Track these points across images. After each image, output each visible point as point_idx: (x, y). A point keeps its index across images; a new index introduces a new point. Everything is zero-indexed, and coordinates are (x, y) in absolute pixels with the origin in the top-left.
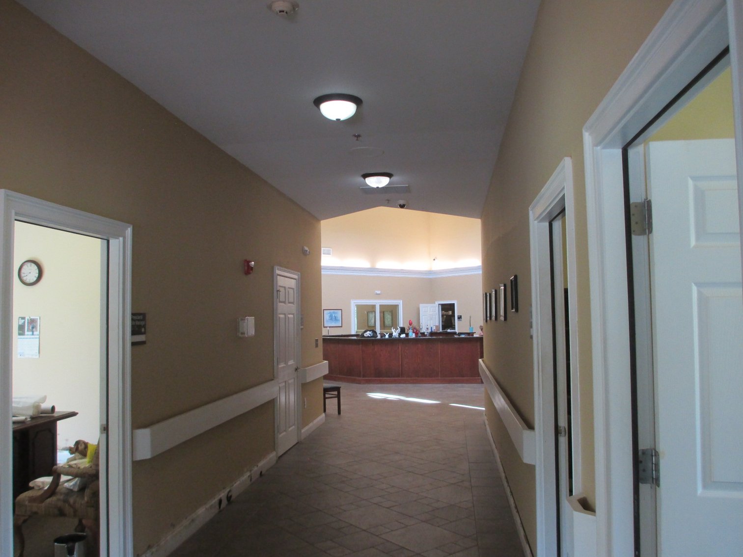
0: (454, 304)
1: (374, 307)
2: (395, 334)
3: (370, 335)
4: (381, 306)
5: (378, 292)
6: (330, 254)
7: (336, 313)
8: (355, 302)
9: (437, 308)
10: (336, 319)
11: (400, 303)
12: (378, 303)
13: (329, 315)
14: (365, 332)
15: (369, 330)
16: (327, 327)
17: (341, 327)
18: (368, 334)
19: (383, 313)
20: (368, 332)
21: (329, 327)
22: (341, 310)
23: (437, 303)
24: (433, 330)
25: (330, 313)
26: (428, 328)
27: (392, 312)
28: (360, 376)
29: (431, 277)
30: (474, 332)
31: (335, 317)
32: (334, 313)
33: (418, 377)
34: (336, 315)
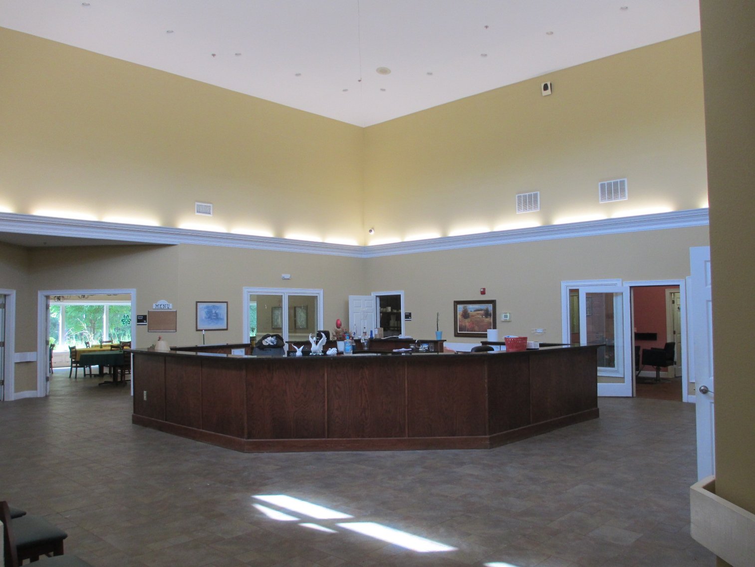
0: (400, 295)
1: (279, 299)
2: (316, 348)
3: (272, 342)
4: (291, 298)
5: (287, 276)
6: (210, 213)
7: (218, 308)
8: (250, 290)
9: (374, 302)
10: (217, 318)
11: (319, 293)
12: (285, 293)
13: (206, 310)
14: (265, 337)
15: (271, 334)
16: (202, 330)
17: (227, 329)
18: (269, 341)
19: (293, 310)
20: (270, 338)
21: (205, 330)
22: (227, 302)
23: (374, 294)
24: (374, 336)
25: (207, 307)
26: (365, 333)
27: (306, 308)
28: (241, 436)
29: (364, 256)
30: (443, 339)
31: (217, 314)
32: (214, 307)
33: (363, 437)
34: (217, 312)
